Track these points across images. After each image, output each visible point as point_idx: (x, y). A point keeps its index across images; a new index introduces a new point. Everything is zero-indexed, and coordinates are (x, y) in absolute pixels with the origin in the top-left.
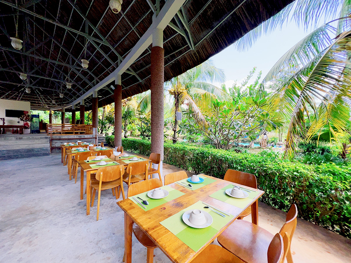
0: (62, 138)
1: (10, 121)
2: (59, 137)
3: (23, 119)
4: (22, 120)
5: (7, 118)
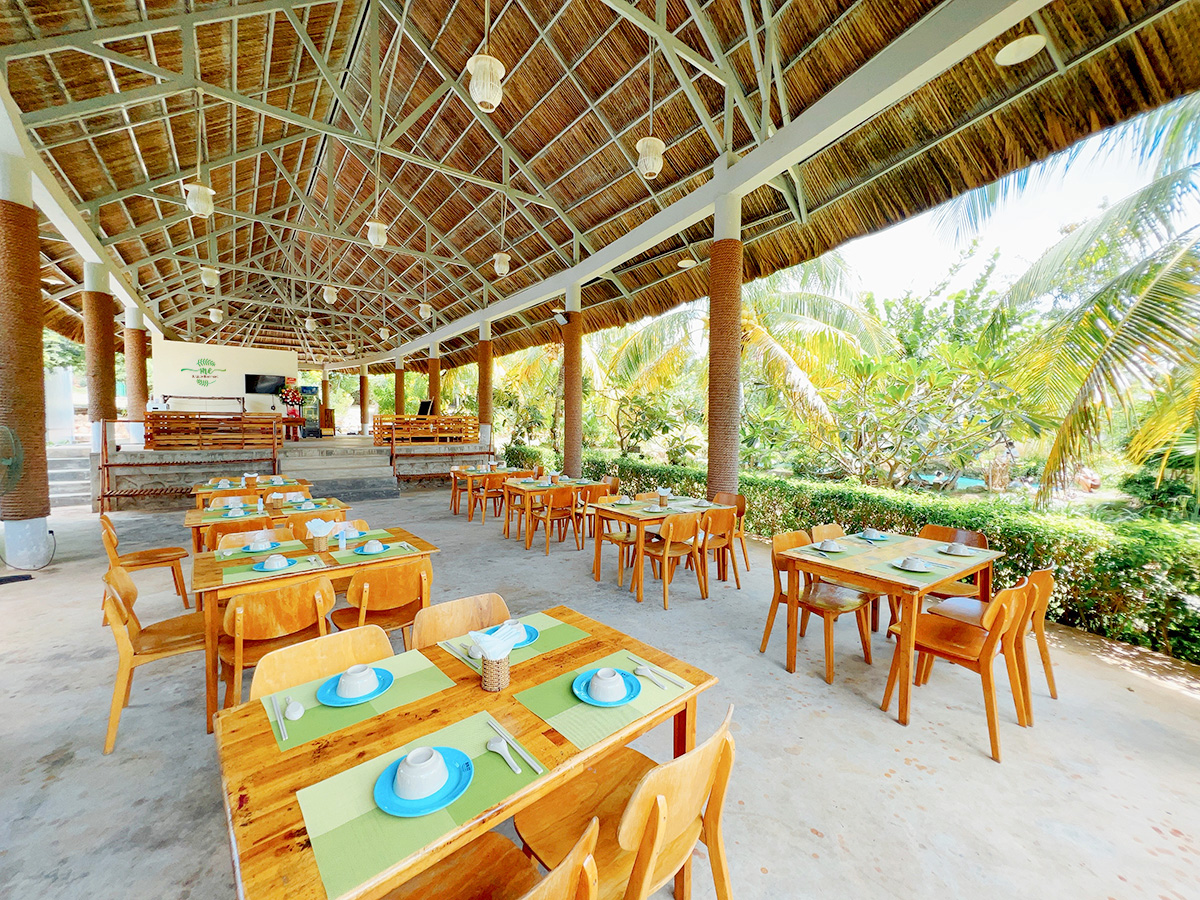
1: (255, 406)
5: (251, 398)
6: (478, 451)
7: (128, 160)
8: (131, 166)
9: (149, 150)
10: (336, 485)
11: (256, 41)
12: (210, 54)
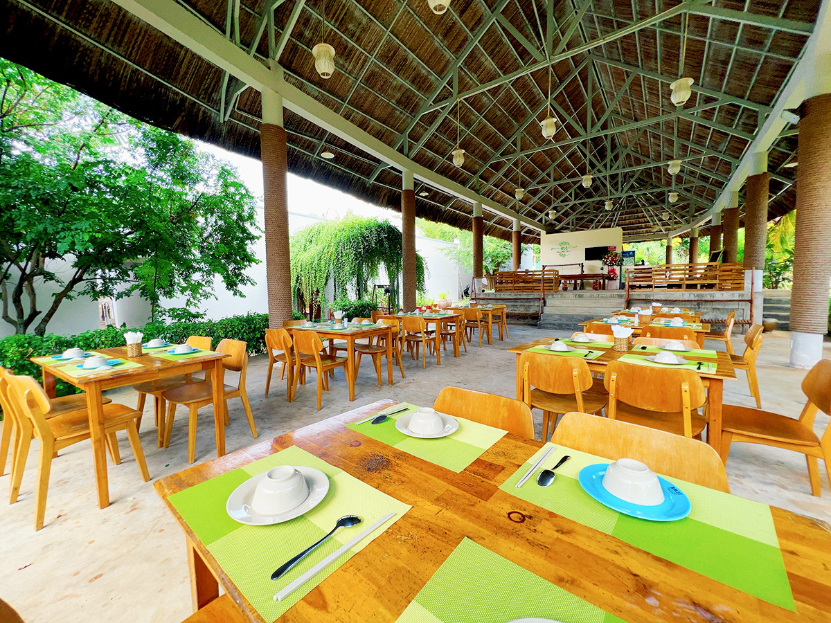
0: (652, 298)
1: (591, 268)
2: (646, 295)
3: (607, 261)
4: (605, 263)
5: (587, 263)
6: (737, 298)
7: (480, 148)
8: (484, 150)
9: (487, 137)
10: (573, 318)
11: (500, 46)
12: (482, 72)
